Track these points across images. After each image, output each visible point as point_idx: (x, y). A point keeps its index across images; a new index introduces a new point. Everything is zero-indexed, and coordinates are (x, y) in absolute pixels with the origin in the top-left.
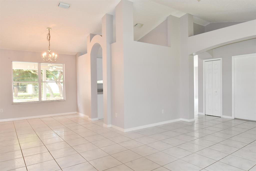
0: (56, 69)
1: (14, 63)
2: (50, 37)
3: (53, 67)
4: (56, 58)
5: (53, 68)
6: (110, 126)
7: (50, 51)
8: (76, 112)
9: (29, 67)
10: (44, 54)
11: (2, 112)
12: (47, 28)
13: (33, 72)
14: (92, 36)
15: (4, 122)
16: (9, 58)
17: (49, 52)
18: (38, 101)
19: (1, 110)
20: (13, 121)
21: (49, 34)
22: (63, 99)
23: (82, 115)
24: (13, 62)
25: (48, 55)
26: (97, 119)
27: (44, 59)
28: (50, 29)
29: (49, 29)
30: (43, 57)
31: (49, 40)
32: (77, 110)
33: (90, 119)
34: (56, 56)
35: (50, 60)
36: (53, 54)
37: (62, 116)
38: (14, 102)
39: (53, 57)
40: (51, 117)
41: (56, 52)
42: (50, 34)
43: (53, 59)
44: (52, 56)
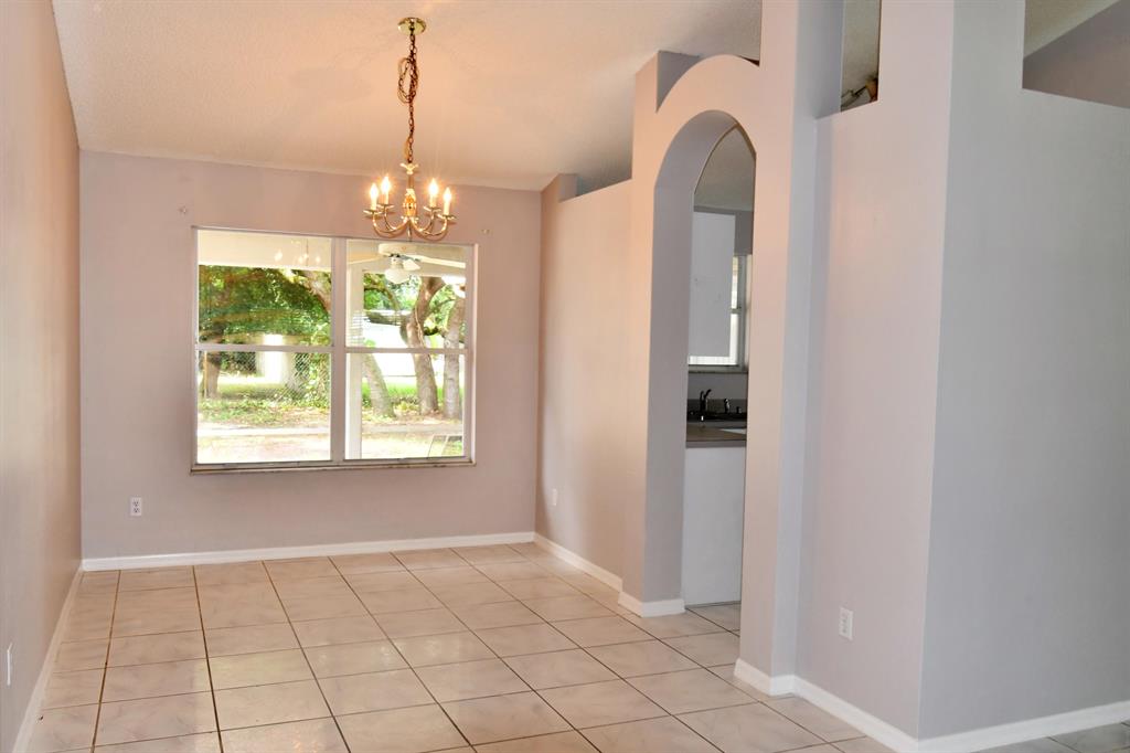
0: (418, 267)
1: (204, 237)
2: (414, 80)
3: (407, 258)
4: (446, 212)
5: (405, 263)
6: (784, 684)
7: (410, 169)
8: (530, 536)
9: (279, 256)
10: (380, 190)
11: (139, 514)
12: (402, 23)
13: (291, 277)
14: (673, 66)
15: (150, 571)
16: (181, 210)
17: (410, 172)
18: (329, 459)
19: (136, 504)
20: (193, 567)
21: (412, 60)
22: (461, 454)
23: (569, 559)
24: (199, 232)
25: (398, 196)
26: (675, 607)
27: (377, 218)
28: (418, 28)
29: (412, 30)
30: (374, 207)
31: (412, 96)
32: (541, 521)
33: (630, 603)
34: (448, 197)
35: (409, 222)
36: (433, 189)
37: (455, 552)
38: (200, 460)
39: (432, 205)
40: (393, 555)
41: (448, 175)
42: (418, 58)
43: (431, 218)
44: (426, 203)
